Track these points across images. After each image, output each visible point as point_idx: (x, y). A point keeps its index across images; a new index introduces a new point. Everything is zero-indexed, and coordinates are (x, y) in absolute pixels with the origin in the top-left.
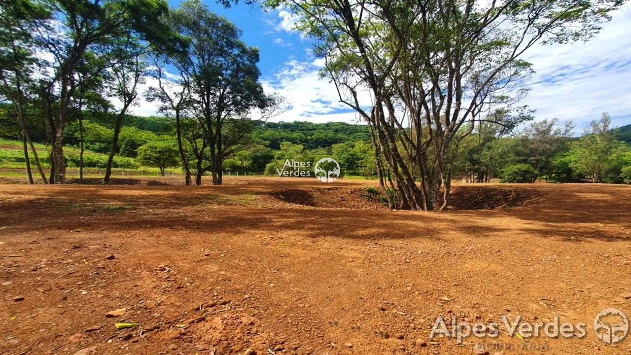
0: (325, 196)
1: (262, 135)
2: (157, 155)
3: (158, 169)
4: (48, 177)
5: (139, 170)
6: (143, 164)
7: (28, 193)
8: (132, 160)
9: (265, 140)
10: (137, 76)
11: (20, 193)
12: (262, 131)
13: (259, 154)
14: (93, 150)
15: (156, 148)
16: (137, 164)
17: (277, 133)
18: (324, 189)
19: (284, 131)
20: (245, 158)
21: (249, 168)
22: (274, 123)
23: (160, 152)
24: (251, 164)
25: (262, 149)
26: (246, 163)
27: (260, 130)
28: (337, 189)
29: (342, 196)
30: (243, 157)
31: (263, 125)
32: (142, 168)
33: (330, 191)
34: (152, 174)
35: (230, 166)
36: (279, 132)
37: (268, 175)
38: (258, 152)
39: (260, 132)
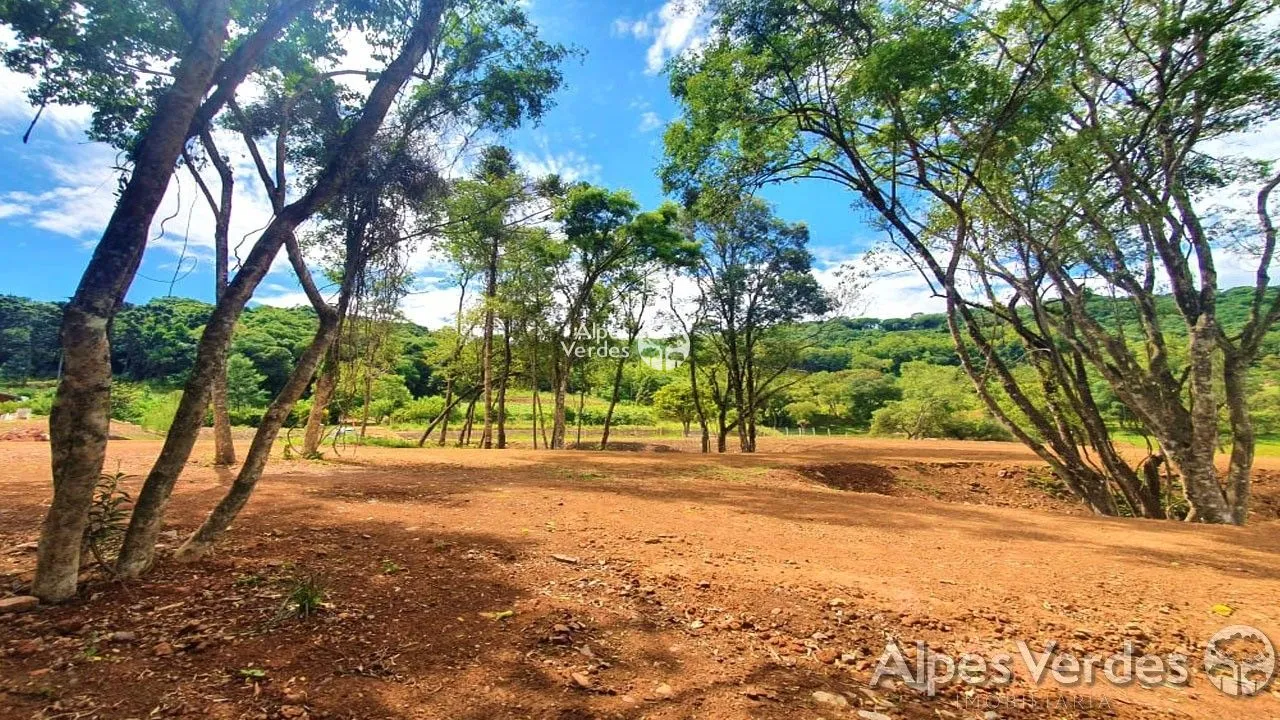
0: (929, 479)
1: (874, 348)
2: (680, 402)
3: (680, 426)
4: (549, 440)
5: (658, 427)
6: (661, 418)
7: (530, 459)
8: (647, 410)
9: (881, 357)
10: (645, 298)
11: (524, 459)
12: (874, 340)
13: (866, 389)
14: (605, 397)
15: (677, 391)
16: (655, 418)
17: (909, 341)
18: (932, 465)
19: (924, 334)
20: (837, 398)
21: (848, 418)
22: (898, 320)
23: (683, 398)
24: (853, 410)
25: (872, 379)
26: (841, 409)
27: (868, 339)
28: (967, 465)
29: (978, 481)
30: (832, 396)
31: (876, 327)
32: (661, 425)
33: (946, 471)
34: (674, 433)
35: (806, 416)
36: (912, 337)
37: (878, 434)
38: (864, 384)
39: (870, 342)
